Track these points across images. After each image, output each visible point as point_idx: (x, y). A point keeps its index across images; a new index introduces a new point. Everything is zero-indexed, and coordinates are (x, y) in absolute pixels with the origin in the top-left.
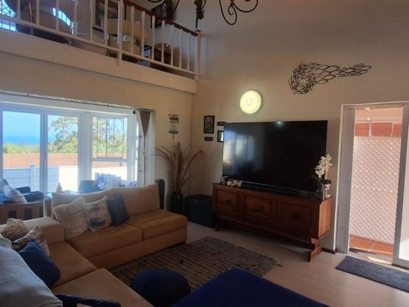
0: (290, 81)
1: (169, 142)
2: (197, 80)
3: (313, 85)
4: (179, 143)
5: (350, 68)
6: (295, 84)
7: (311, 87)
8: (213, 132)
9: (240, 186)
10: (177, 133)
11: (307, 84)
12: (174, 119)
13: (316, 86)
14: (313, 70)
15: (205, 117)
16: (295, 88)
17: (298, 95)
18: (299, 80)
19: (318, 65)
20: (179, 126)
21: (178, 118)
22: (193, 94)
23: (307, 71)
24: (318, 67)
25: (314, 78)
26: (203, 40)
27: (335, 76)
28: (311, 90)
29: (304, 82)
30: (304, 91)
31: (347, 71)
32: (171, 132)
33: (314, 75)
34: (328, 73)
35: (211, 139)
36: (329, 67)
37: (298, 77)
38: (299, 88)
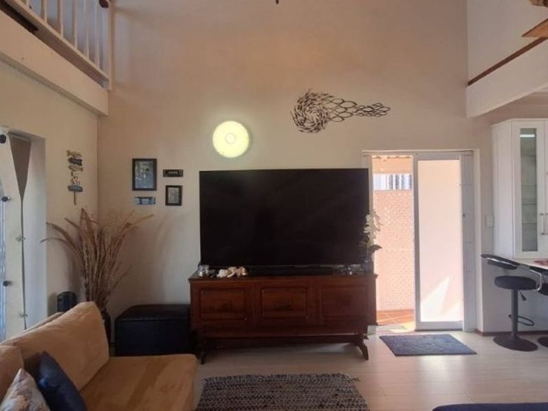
0: (293, 112)
1: (67, 210)
2: (108, 91)
3: (326, 122)
4: (83, 210)
5: (368, 107)
6: (301, 118)
7: (324, 124)
8: (155, 189)
9: (244, 274)
10: (80, 190)
11: (318, 120)
12: (75, 161)
13: (330, 123)
14: (325, 102)
15: (134, 161)
16: (301, 124)
17: (306, 133)
18: (308, 113)
19: (331, 97)
20: (85, 178)
21: (81, 160)
22: (100, 116)
23: (316, 103)
24: (331, 99)
25: (327, 114)
27: (352, 114)
28: (324, 128)
29: (313, 116)
30: (315, 129)
31: (365, 110)
32: (70, 188)
33: (327, 109)
34: (344, 110)
35: (151, 200)
36: (344, 101)
37: (305, 110)
38: (307, 124)
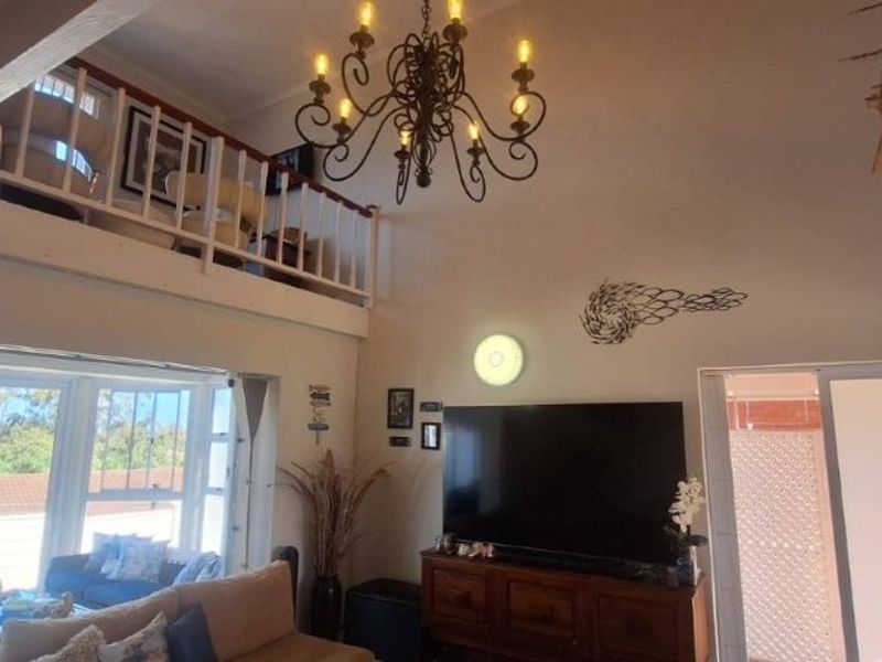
0: (583, 314)
1: (306, 451)
2: (369, 310)
3: (633, 326)
4: (329, 452)
5: (705, 296)
6: (595, 322)
7: (630, 331)
8: (411, 427)
9: (490, 555)
10: (326, 428)
11: (620, 325)
12: (320, 396)
13: (640, 327)
14: (630, 296)
15: (391, 391)
16: (596, 332)
17: (603, 347)
18: (603, 314)
19: (640, 287)
20: (331, 414)
21: (328, 395)
22: (360, 339)
23: (618, 298)
24: (640, 290)
25: (634, 313)
26: (385, 227)
27: (676, 310)
28: (630, 336)
29: (614, 319)
30: (617, 338)
31: (699, 301)
32: (311, 427)
33: (634, 306)
34: (662, 304)
35: (404, 442)
36: (662, 292)
37: (600, 310)
38: (604, 332)
